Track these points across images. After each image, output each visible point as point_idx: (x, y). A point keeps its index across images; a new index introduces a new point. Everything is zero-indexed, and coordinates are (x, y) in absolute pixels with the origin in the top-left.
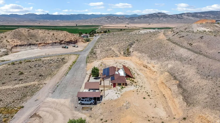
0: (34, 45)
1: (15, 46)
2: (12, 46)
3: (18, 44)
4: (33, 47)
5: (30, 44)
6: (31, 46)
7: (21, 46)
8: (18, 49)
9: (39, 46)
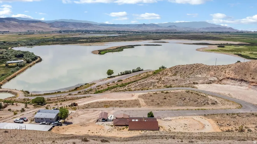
0: (246, 81)
1: (227, 78)
2: (224, 77)
3: (231, 77)
4: (243, 83)
5: (242, 80)
6: (242, 82)
7: (232, 80)
8: (229, 81)
9: (250, 85)
